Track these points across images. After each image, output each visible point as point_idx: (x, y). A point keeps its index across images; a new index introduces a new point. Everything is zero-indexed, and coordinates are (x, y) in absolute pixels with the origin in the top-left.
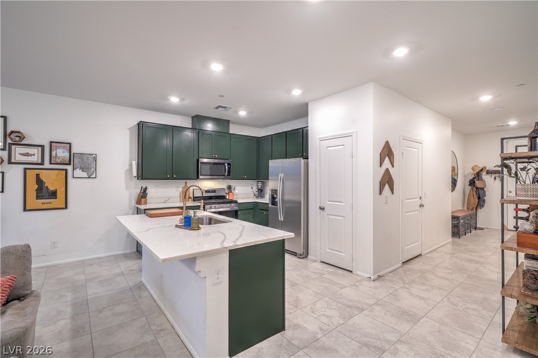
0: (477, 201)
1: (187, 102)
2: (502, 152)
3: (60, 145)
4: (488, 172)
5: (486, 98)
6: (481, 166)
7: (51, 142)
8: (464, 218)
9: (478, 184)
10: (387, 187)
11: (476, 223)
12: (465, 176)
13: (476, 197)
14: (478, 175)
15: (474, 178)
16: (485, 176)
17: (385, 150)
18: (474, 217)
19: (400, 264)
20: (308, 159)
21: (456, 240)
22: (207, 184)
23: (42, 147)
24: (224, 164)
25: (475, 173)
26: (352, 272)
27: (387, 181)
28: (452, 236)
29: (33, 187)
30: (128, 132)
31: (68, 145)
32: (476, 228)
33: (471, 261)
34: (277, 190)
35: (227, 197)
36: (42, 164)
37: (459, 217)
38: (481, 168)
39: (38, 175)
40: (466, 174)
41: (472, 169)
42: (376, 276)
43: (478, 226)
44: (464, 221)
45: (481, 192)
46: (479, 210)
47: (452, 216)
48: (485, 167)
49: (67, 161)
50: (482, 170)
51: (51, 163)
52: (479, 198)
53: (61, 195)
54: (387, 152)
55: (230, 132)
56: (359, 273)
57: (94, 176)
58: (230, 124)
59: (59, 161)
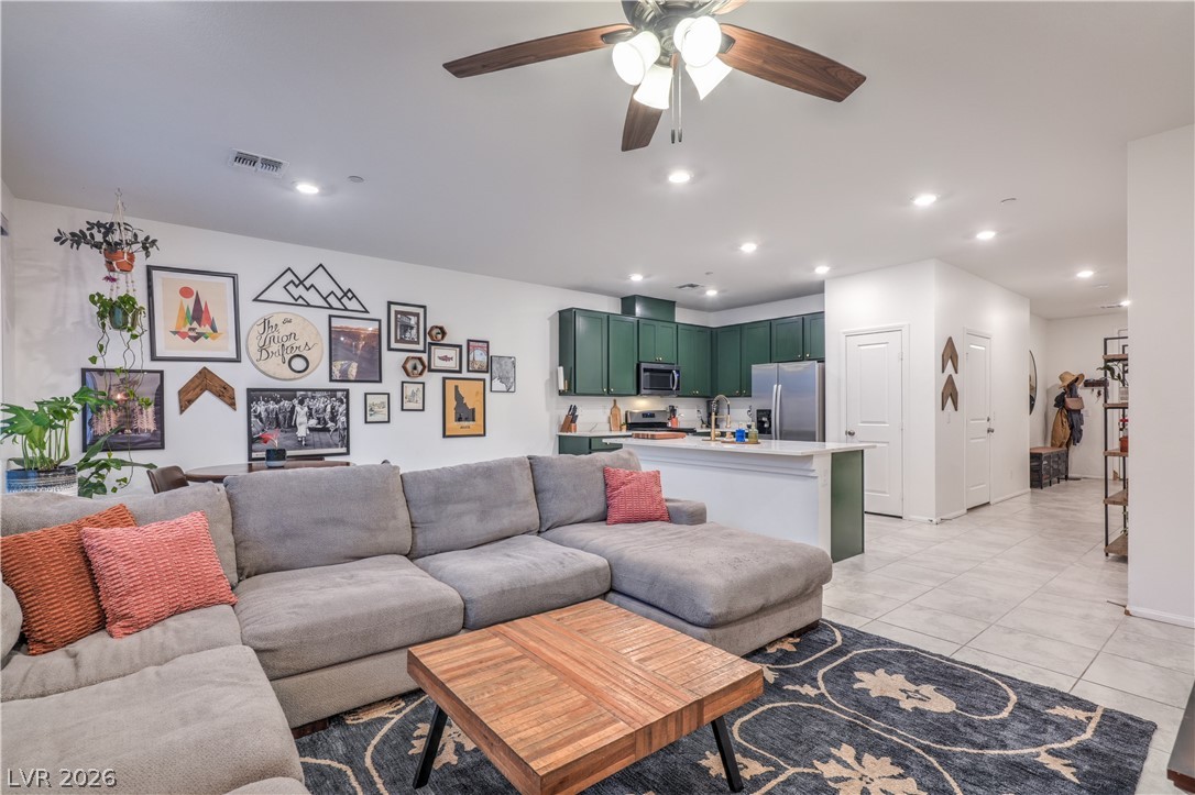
0: (1069, 432)
1: (653, 279)
2: (1106, 353)
3: (477, 344)
4: (1088, 384)
5: (1086, 274)
6: (1076, 373)
7: (469, 341)
8: (1049, 457)
9: (1071, 403)
10: (950, 401)
11: (1067, 469)
12: (1048, 392)
13: (1067, 425)
14: (1070, 389)
15: (1063, 394)
16: (1082, 392)
17: (948, 349)
18: (1063, 458)
19: (965, 511)
20: (823, 361)
21: (1038, 491)
22: (642, 404)
23: (460, 347)
24: (671, 371)
25: (1066, 384)
26: (901, 518)
27: (950, 393)
28: (1032, 486)
29: (452, 403)
30: (548, 322)
31: (485, 345)
32: (1067, 478)
33: (1063, 509)
34: (770, 411)
35: (670, 425)
36: (460, 372)
37: (1041, 454)
38: (1074, 378)
39: (456, 387)
40: (1049, 386)
41: (1061, 378)
42: (939, 519)
43: (1070, 475)
44: (1049, 464)
45: (1075, 416)
46: (1072, 447)
47: (1031, 454)
48: (1082, 376)
49: (484, 368)
50: (1077, 379)
51: (469, 371)
52: (1072, 427)
53: (479, 416)
54: (950, 354)
55: (676, 320)
56: (912, 517)
57: (512, 390)
58: (677, 309)
59: (476, 367)
